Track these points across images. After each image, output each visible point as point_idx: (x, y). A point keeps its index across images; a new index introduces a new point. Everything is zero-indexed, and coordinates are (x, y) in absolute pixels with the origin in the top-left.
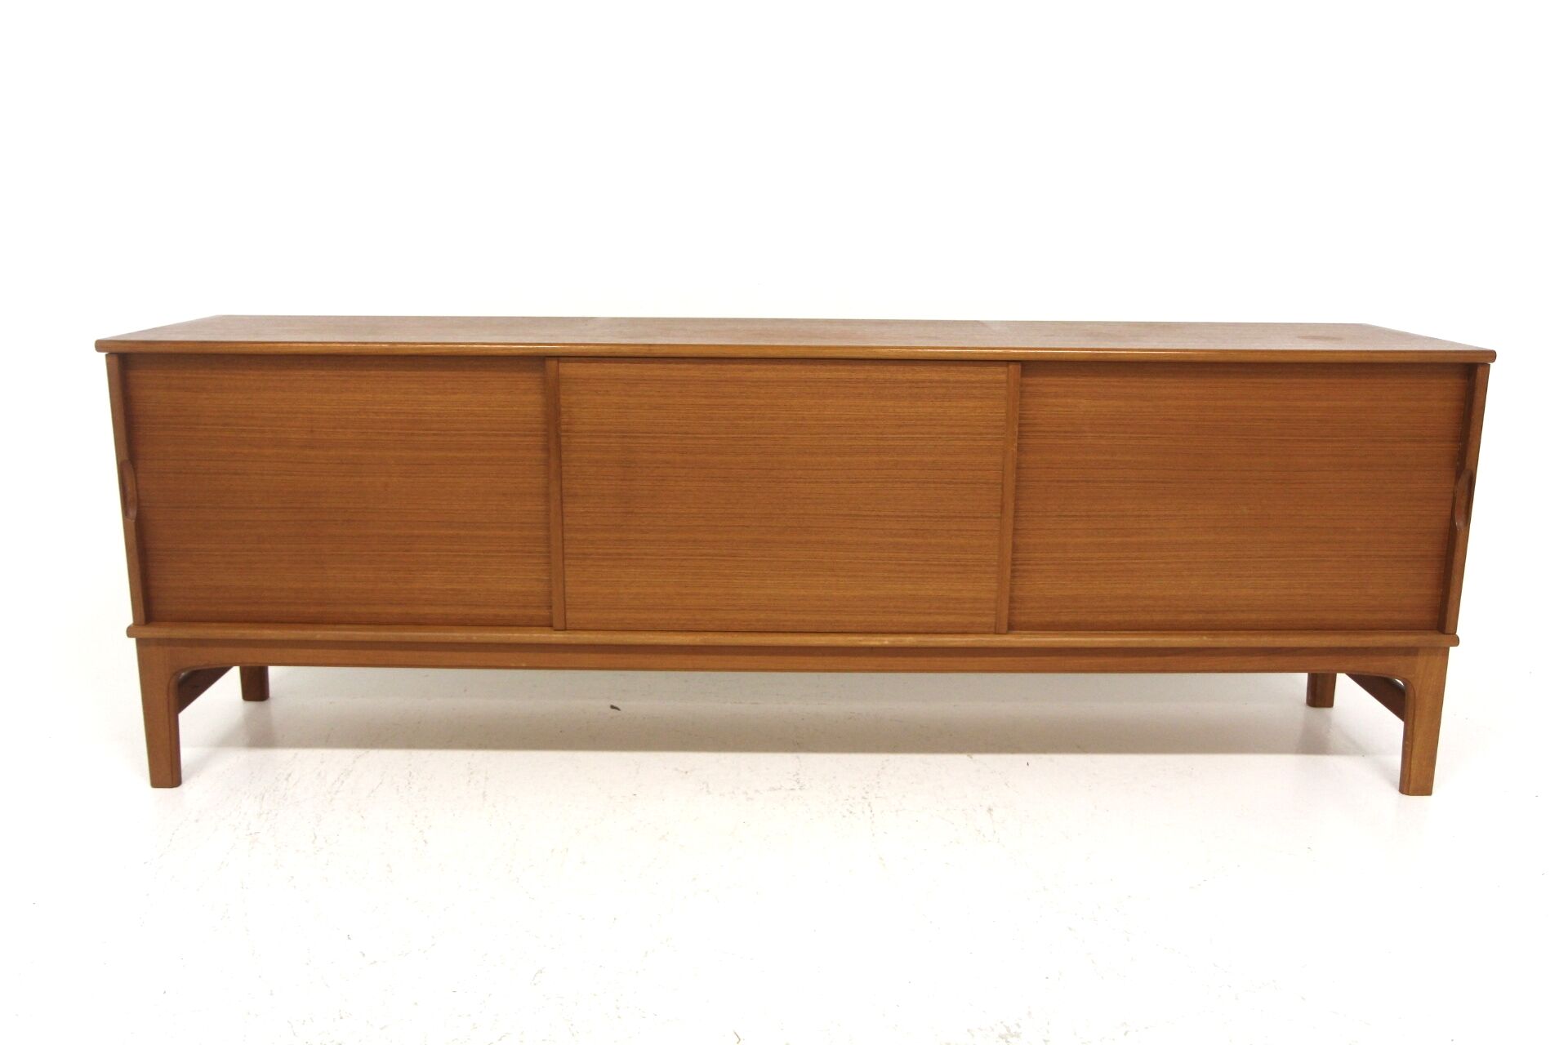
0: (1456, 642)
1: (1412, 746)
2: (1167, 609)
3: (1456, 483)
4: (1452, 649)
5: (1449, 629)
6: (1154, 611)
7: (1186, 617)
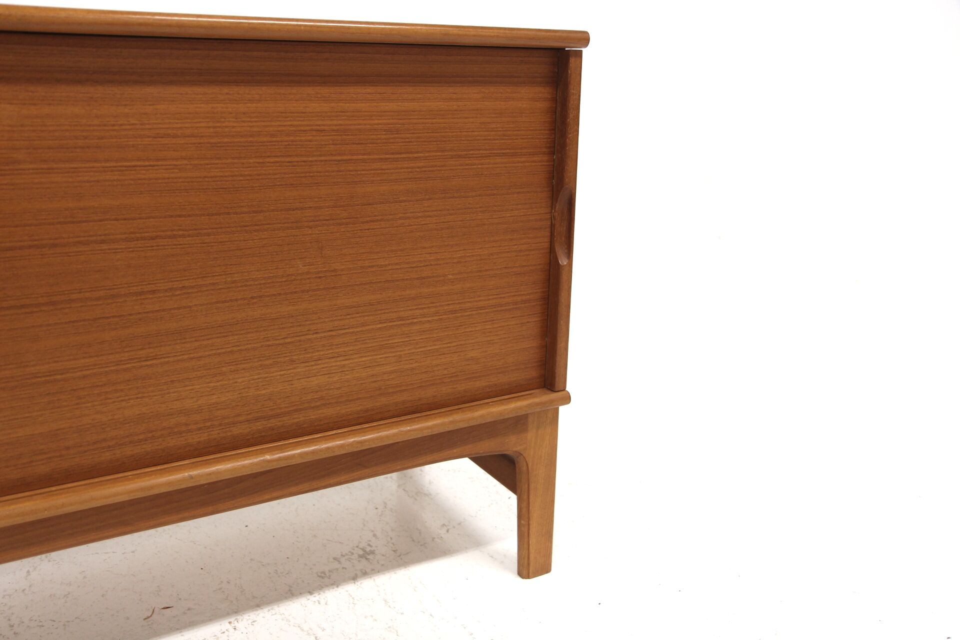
0: (567, 399)
1: (529, 525)
2: (209, 424)
3: (552, 206)
4: (563, 410)
5: (558, 386)
6: (190, 431)
7: (236, 431)
